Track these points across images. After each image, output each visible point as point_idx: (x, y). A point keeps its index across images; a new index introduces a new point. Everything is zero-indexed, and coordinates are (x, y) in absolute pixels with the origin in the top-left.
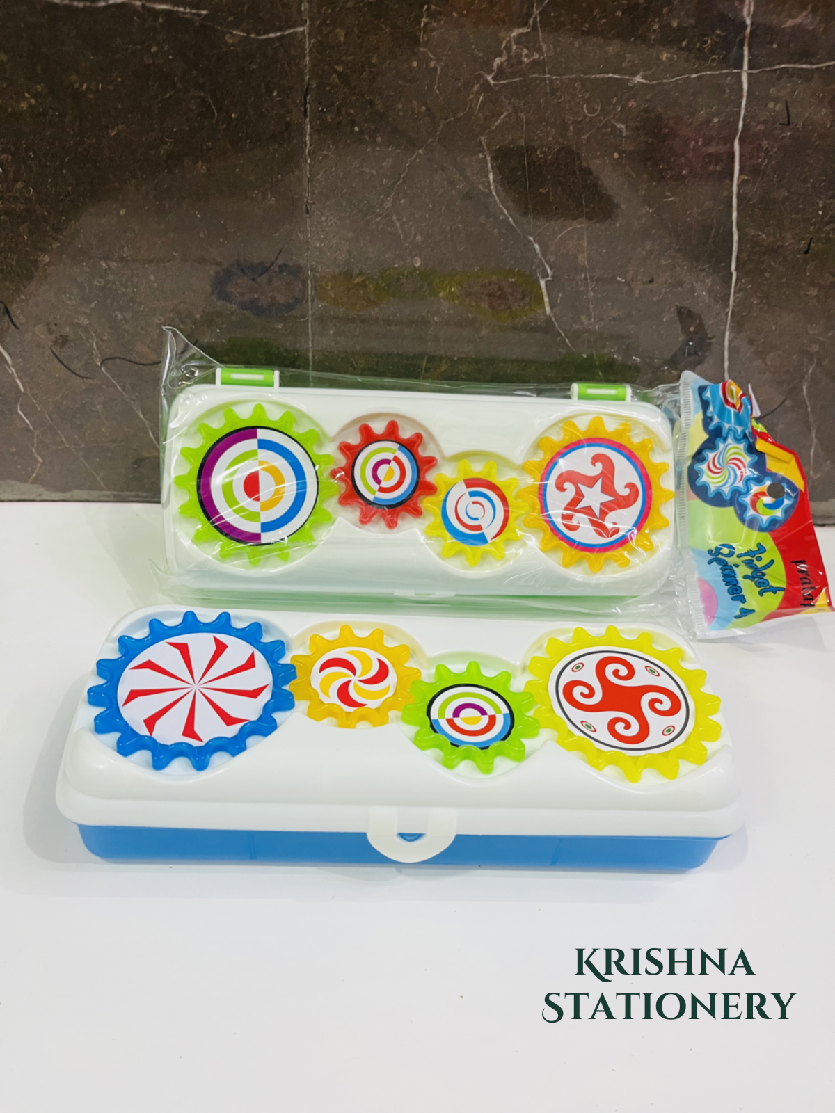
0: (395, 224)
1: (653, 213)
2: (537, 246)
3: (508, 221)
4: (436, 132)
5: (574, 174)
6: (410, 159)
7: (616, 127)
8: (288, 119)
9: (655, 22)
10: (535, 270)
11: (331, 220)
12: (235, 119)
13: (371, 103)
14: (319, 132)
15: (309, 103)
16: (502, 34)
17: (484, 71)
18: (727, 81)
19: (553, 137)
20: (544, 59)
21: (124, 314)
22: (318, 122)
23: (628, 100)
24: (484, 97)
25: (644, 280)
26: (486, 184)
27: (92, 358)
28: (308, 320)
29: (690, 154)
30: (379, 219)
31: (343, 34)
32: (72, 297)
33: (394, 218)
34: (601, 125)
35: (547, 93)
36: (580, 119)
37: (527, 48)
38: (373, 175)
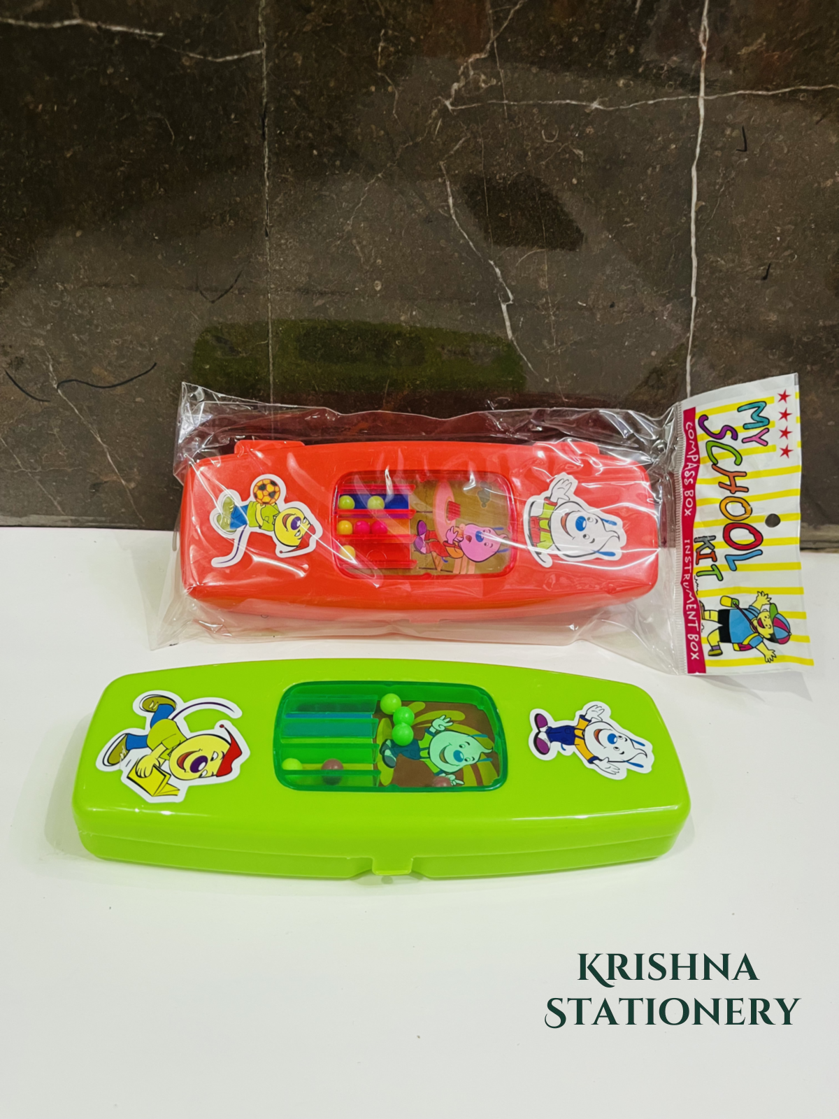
0: (355, 247)
1: (613, 238)
2: (497, 270)
3: (469, 245)
4: (395, 156)
5: (534, 198)
6: (369, 183)
7: (574, 153)
8: (246, 142)
9: (611, 48)
10: (497, 294)
11: (290, 243)
12: (192, 141)
13: (330, 127)
14: (277, 155)
15: (268, 126)
16: (459, 61)
17: (442, 96)
18: (684, 107)
19: (511, 162)
20: (502, 84)
21: (81, 336)
22: (277, 145)
23: (586, 125)
24: (443, 122)
25: (605, 304)
26: (446, 208)
27: (48, 381)
28: (268, 343)
29: (648, 180)
30: (339, 242)
31: (301, 58)
32: (28, 319)
33: (354, 241)
34: (559, 151)
35: (505, 119)
36: (538, 145)
37: (485, 74)
38: (332, 198)
